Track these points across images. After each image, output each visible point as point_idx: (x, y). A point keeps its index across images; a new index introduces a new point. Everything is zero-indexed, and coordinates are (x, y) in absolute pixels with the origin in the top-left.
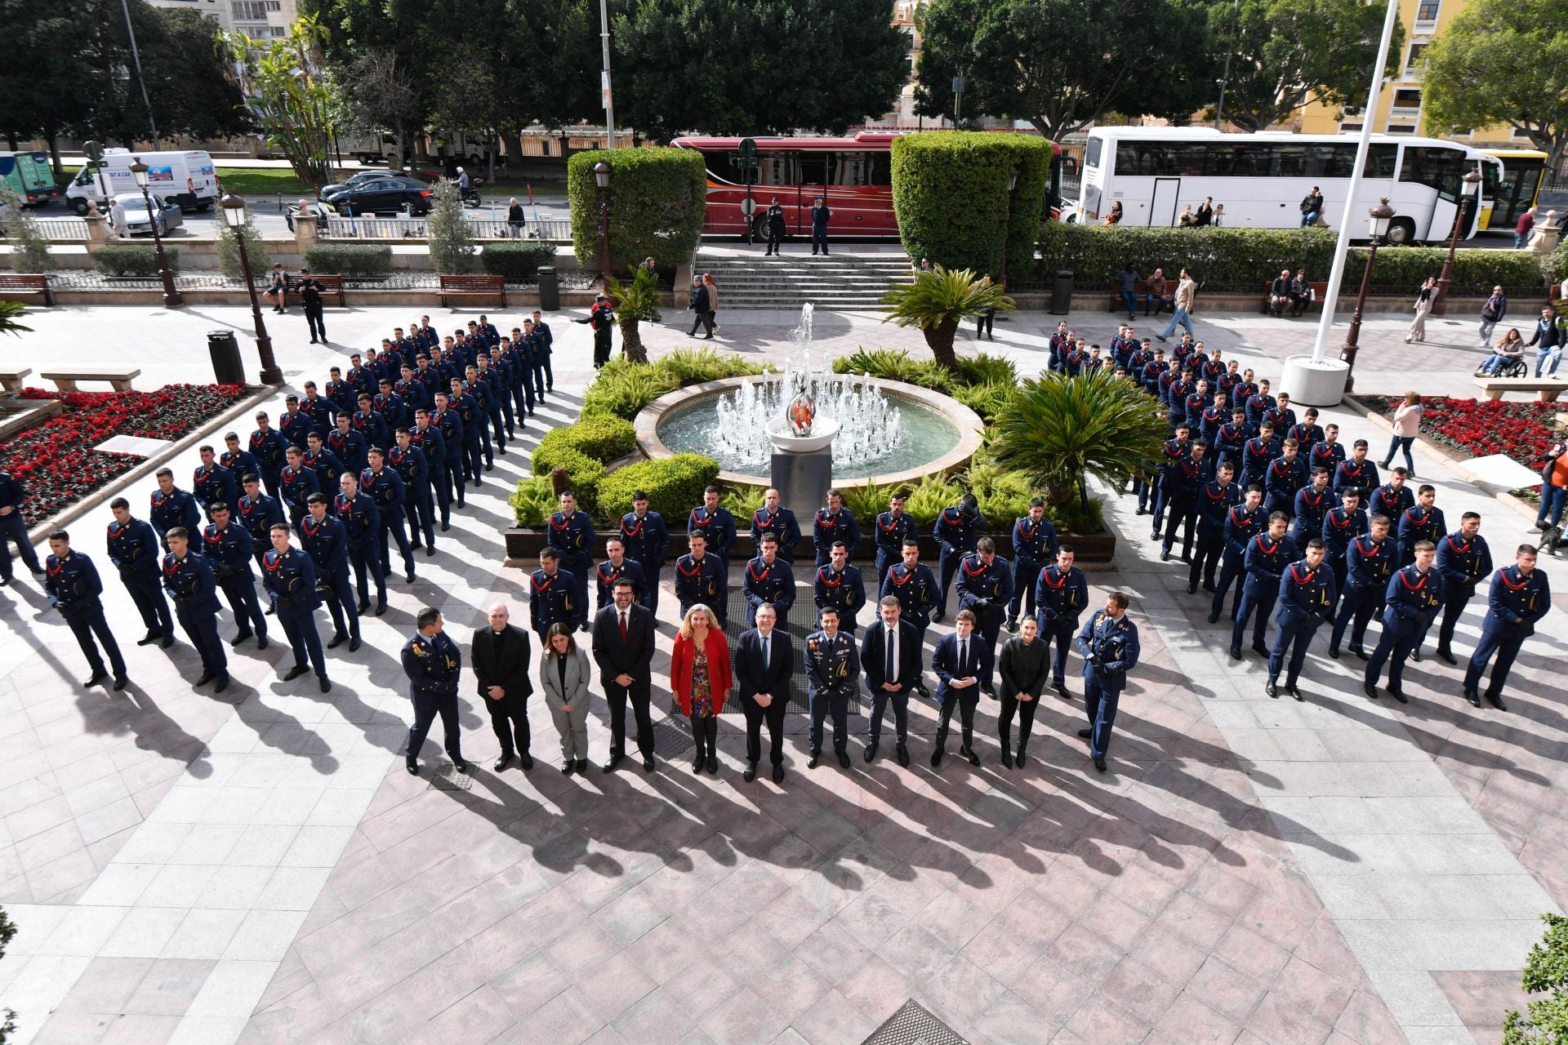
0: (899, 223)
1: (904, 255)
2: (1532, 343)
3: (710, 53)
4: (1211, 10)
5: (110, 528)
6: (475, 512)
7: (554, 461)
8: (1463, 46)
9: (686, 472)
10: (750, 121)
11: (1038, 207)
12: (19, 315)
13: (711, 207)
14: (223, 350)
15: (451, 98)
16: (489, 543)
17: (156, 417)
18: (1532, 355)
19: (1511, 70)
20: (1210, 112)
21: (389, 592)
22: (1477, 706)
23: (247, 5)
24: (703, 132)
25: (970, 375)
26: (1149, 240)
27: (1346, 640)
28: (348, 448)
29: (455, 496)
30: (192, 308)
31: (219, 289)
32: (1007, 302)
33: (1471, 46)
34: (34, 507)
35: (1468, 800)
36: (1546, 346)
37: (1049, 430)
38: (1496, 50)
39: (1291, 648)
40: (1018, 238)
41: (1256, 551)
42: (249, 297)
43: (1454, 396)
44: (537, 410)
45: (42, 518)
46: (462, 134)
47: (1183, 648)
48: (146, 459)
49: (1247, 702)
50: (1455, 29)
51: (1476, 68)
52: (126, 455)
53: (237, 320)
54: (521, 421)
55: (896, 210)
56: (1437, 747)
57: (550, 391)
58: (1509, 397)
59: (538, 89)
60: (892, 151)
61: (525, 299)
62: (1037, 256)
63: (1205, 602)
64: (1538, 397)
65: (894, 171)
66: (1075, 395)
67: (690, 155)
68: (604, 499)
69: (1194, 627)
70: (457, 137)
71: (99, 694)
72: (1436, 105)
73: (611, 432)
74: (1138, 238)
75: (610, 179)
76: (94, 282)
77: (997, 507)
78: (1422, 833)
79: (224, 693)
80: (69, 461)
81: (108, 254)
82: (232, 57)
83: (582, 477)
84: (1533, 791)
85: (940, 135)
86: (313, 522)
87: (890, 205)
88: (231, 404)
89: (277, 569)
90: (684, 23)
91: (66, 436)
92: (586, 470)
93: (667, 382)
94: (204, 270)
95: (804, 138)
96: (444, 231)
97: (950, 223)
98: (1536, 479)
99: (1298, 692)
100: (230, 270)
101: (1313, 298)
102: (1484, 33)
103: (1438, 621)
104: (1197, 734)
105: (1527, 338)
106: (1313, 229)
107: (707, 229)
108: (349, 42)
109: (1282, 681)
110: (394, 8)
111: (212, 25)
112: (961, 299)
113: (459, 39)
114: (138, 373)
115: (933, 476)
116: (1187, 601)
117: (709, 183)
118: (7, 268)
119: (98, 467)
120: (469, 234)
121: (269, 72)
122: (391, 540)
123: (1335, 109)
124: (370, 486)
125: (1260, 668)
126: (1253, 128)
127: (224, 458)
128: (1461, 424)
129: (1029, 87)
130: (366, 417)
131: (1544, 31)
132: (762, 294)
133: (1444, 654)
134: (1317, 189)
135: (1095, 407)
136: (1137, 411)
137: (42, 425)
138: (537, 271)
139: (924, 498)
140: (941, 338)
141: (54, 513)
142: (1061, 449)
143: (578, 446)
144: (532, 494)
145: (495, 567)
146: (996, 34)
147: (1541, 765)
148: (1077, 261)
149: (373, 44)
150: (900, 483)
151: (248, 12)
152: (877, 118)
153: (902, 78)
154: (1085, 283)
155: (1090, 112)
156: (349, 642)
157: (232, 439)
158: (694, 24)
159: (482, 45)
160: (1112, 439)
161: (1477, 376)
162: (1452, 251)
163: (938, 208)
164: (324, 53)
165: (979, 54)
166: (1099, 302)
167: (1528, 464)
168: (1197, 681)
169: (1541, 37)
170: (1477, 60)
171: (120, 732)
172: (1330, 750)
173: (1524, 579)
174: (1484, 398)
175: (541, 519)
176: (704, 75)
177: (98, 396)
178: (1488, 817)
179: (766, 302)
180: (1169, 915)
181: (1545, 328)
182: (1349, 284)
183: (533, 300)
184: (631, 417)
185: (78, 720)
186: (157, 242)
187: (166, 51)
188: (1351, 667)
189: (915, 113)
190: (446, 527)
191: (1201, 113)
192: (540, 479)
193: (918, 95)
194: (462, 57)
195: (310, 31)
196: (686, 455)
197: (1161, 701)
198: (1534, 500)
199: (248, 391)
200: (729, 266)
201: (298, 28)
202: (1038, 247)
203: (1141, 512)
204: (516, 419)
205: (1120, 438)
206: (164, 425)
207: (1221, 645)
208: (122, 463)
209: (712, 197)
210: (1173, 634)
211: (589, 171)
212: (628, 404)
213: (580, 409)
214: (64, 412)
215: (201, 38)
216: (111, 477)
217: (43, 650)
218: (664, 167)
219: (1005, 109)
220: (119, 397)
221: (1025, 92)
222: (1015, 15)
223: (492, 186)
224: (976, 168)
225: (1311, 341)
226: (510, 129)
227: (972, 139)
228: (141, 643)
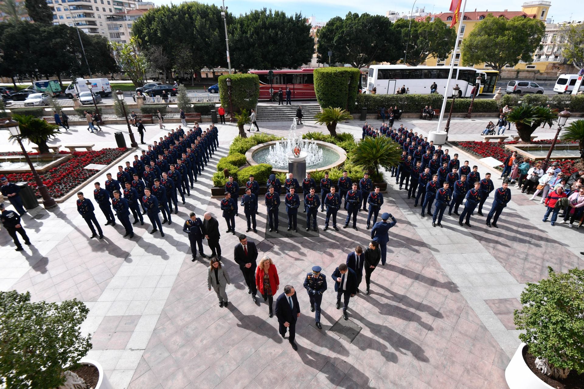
0: (316, 95)
1: (318, 104)
2: (497, 125)
3: (257, 45)
4: (402, 30)
5: (94, 191)
6: (200, 183)
7: (224, 167)
8: (473, 40)
9: (263, 169)
10: (269, 65)
11: (356, 89)
13: (261, 91)
14: (119, 138)
15: (180, 61)
16: (206, 192)
17: (101, 158)
18: (497, 128)
19: (486, 47)
20: (402, 60)
21: (178, 207)
22: (490, 227)
23: (114, 33)
24: (255, 69)
25: (341, 139)
26: (388, 98)
27: (453, 210)
28: (162, 165)
29: (194, 178)
30: (107, 126)
31: (115, 119)
32: (350, 116)
33: (475, 40)
34: (68, 186)
35: (490, 253)
36: (501, 126)
37: (369, 153)
38: (482, 42)
39: (439, 213)
40: (351, 98)
41: (430, 186)
42: (126, 122)
43: (476, 141)
44: (215, 152)
45: (71, 189)
46: (183, 71)
47: (408, 214)
48: (100, 171)
49: (427, 229)
50: (471, 35)
51: (477, 47)
52: (94, 170)
53: (123, 128)
54: (211, 156)
55: (315, 91)
56: (480, 239)
57: (218, 147)
58: (491, 141)
59: (206, 57)
60: (314, 73)
61: (207, 120)
62: (356, 104)
63: (413, 201)
64: (499, 140)
65: (314, 79)
66: (375, 143)
67: (254, 76)
68: (240, 177)
69: (410, 208)
70: (182, 72)
71: (95, 240)
72: (465, 58)
73: (239, 158)
74: (385, 98)
75: (231, 83)
76: (76, 118)
77: (353, 176)
78: (478, 262)
79: (133, 238)
80: (77, 172)
81: (80, 110)
82: (112, 49)
83: (233, 171)
84: (507, 249)
85: (327, 68)
86: (156, 187)
87: (313, 90)
88: (123, 153)
89: (147, 201)
90: (249, 36)
91: (75, 164)
92: (233, 169)
93: (253, 143)
94: (110, 114)
95: (285, 70)
96: (182, 100)
97: (332, 95)
98: (501, 164)
99: (441, 225)
100: (118, 113)
101: (435, 114)
102: (479, 36)
104: (414, 238)
105: (495, 124)
106: (434, 94)
107: (260, 98)
108: (148, 44)
109: (436, 222)
110: (161, 33)
111: (105, 40)
112: (338, 116)
113: (181, 42)
114: (94, 145)
115: (334, 168)
116: (408, 201)
117: (260, 84)
118: (50, 115)
119: (85, 174)
120: (189, 101)
121: (124, 53)
122: (178, 192)
123: (437, 59)
124: (170, 176)
125: (430, 219)
126: (415, 65)
127: (125, 169)
128: (479, 149)
129: (350, 54)
130: (166, 156)
131: (496, 36)
132: (277, 117)
133: (480, 213)
134: (434, 83)
135: (381, 146)
136: (393, 147)
137: (67, 162)
138: (210, 111)
139: (332, 174)
140: (332, 128)
141: (74, 188)
142: (372, 159)
143: (230, 162)
144: (218, 177)
145: (209, 198)
146: (340, 38)
147: (509, 243)
148: (368, 105)
149: (155, 44)
150: (325, 170)
151: (115, 36)
152: (306, 64)
153: (313, 52)
154: (370, 111)
155: (368, 62)
156: (168, 222)
157: (128, 163)
158: (251, 36)
159: (188, 44)
160: (387, 155)
161: (482, 135)
162: (473, 100)
163: (328, 90)
164: (140, 48)
165: (336, 44)
166: (374, 117)
167: (498, 159)
168: (412, 223)
169: (495, 38)
170: (477, 44)
171: (103, 251)
172: (451, 241)
173: (504, 191)
174: (484, 141)
175: (221, 184)
176: (255, 52)
177: (83, 152)
178: (496, 257)
179: (278, 119)
180: (412, 288)
181: (501, 121)
182: (446, 111)
183: (210, 120)
184: (244, 153)
185: (90, 249)
186: (96, 106)
187: (92, 48)
188: (454, 217)
189: (317, 62)
190: (192, 187)
191: (399, 62)
192: (220, 172)
193: (318, 57)
194: (182, 48)
195: (136, 41)
196: (262, 164)
197: (404, 229)
198: (500, 169)
199: (128, 150)
200: (267, 109)
201: (132, 40)
202: (356, 101)
203: (392, 176)
204: (209, 155)
205: (389, 155)
206: (104, 161)
207: (418, 213)
208: (93, 172)
209: (262, 88)
210: (405, 210)
211: (225, 81)
212: (243, 150)
213: (228, 152)
214: (73, 157)
215: (103, 43)
216: (90, 176)
217: (76, 228)
218: (247, 79)
219: (344, 61)
220: (89, 153)
221: (349, 56)
222: (346, 32)
223: (193, 87)
224: (339, 78)
225: (435, 126)
226: (198, 69)
227: (337, 69)
228: (106, 225)
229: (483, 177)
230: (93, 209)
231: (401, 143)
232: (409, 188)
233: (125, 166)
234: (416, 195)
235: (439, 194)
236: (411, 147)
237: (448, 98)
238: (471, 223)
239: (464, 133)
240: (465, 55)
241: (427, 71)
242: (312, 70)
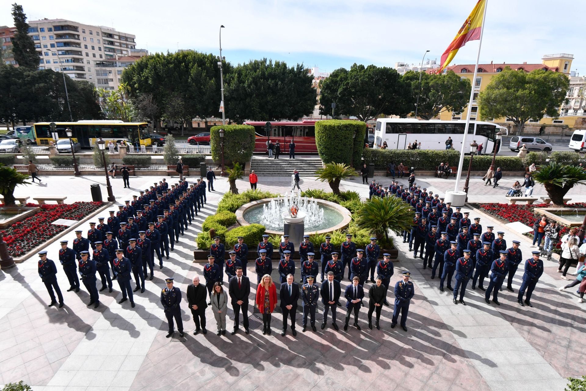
0: (318, 149)
1: (320, 159)
2: (523, 186)
3: (254, 95)
4: (412, 83)
5: (60, 251)
6: (182, 244)
7: (210, 227)
8: (491, 94)
9: (255, 230)
10: (267, 117)
11: (362, 143)
12: (27, 179)
13: (256, 144)
14: (95, 191)
15: (170, 109)
16: (187, 254)
17: (72, 213)
19: (506, 101)
20: (413, 114)
22: (523, 306)
23: (102, 79)
24: (252, 120)
25: (345, 197)
26: (398, 154)
27: (477, 284)
28: (141, 223)
30: (84, 177)
31: (93, 170)
32: (355, 173)
33: (493, 93)
34: (31, 243)
35: (524, 338)
36: (527, 187)
37: (376, 215)
38: (501, 95)
39: (460, 287)
40: (356, 153)
41: (448, 255)
42: (105, 173)
43: (501, 203)
44: (201, 210)
45: (33, 247)
46: (173, 120)
47: (424, 288)
48: (69, 227)
49: (447, 306)
50: (488, 88)
51: (495, 100)
52: (62, 226)
53: (101, 180)
54: (196, 213)
55: (317, 144)
56: (512, 320)
57: (205, 203)
58: (517, 203)
59: (199, 106)
60: (315, 126)
61: (195, 173)
62: (362, 159)
63: (430, 272)
64: (527, 203)
65: (316, 132)
66: (383, 204)
67: (250, 127)
68: (228, 239)
69: (427, 280)
70: (171, 121)
71: (54, 309)
72: (484, 112)
73: (228, 217)
74: (395, 153)
75: (224, 135)
76: (50, 168)
77: (359, 241)
78: (511, 350)
79: (98, 308)
80: (43, 228)
81: (56, 159)
82: (98, 95)
83: (220, 232)
84: (545, 334)
85: (330, 121)
86: (131, 248)
87: (315, 143)
88: (98, 208)
89: (118, 265)
90: (246, 86)
91: (42, 219)
92: (221, 230)
93: (245, 200)
94: (88, 164)
95: (284, 122)
96: (169, 151)
97: (335, 149)
99: (464, 302)
100: (97, 164)
101: (451, 172)
102: (497, 90)
103: (507, 277)
104: (432, 317)
106: (450, 150)
107: (255, 151)
108: (137, 91)
109: (458, 299)
110: (152, 81)
111: (92, 86)
112: (341, 173)
113: (173, 91)
114: (66, 198)
115: (337, 231)
116: (424, 272)
117: (256, 136)
118: (22, 163)
119: (53, 230)
120: (177, 152)
121: (110, 100)
122: (155, 254)
123: (453, 113)
124: (149, 236)
125: (450, 294)
126: (428, 119)
127: (98, 226)
128: (504, 212)
129: (356, 106)
130: (146, 212)
131: (516, 89)
132: (273, 171)
133: (509, 288)
134: (450, 137)
135: (391, 208)
136: (404, 209)
137: (34, 215)
138: (199, 164)
139: (335, 238)
140: (335, 185)
141: (38, 245)
142: (380, 221)
143: (217, 221)
144: (203, 238)
145: (190, 263)
146: (345, 90)
147: (547, 325)
148: (375, 160)
149: (145, 92)
150: (326, 233)
151: (102, 82)
152: (307, 116)
153: (315, 103)
154: (378, 167)
155: (375, 114)
156: (141, 290)
157: (101, 220)
158: (249, 86)
159: (181, 93)
160: (397, 218)
161: (507, 196)
162: (494, 157)
163: (331, 144)
164: (129, 95)
165: (340, 96)
166: (383, 173)
167: (527, 225)
168: (429, 299)
169: (514, 91)
170: (495, 98)
171: (62, 323)
172: (477, 322)
173: (536, 263)
174: (510, 203)
175: (206, 246)
176: (252, 102)
177: (53, 206)
178: (532, 343)
179: (275, 174)
180: (431, 382)
181: (527, 181)
182: (464, 168)
183: (198, 173)
184: (234, 212)
185: (47, 319)
186: (73, 155)
187: (77, 94)
188: (479, 293)
189: (320, 114)
190: (172, 249)
191: (410, 114)
192: (206, 233)
193: (320, 109)
194: (174, 96)
195: (124, 88)
196: (254, 224)
197: (419, 306)
198: (531, 236)
200: (262, 162)
201: (121, 87)
202: (363, 156)
203: (405, 242)
204: (195, 213)
205: (400, 217)
206: (75, 215)
207: (436, 286)
208: (61, 228)
209: (258, 140)
210: (420, 283)
211: (217, 132)
212: (233, 207)
213: (217, 209)
214: (41, 211)
215: (89, 90)
216: (57, 233)
217: (34, 294)
218: (242, 131)
219: (348, 113)
220: (60, 206)
221: (354, 108)
222: (351, 84)
223: (182, 137)
224: (343, 131)
225: (452, 185)
226: (189, 119)
227: (341, 122)
228: (68, 291)
229: (509, 245)
230: (56, 272)
231: (414, 204)
232: (424, 256)
233: (98, 223)
234: (433, 264)
235: (460, 264)
236: (425, 209)
237: (465, 154)
238: (500, 300)
239: (486, 194)
240: (482, 109)
241: (441, 125)
242: (314, 122)
